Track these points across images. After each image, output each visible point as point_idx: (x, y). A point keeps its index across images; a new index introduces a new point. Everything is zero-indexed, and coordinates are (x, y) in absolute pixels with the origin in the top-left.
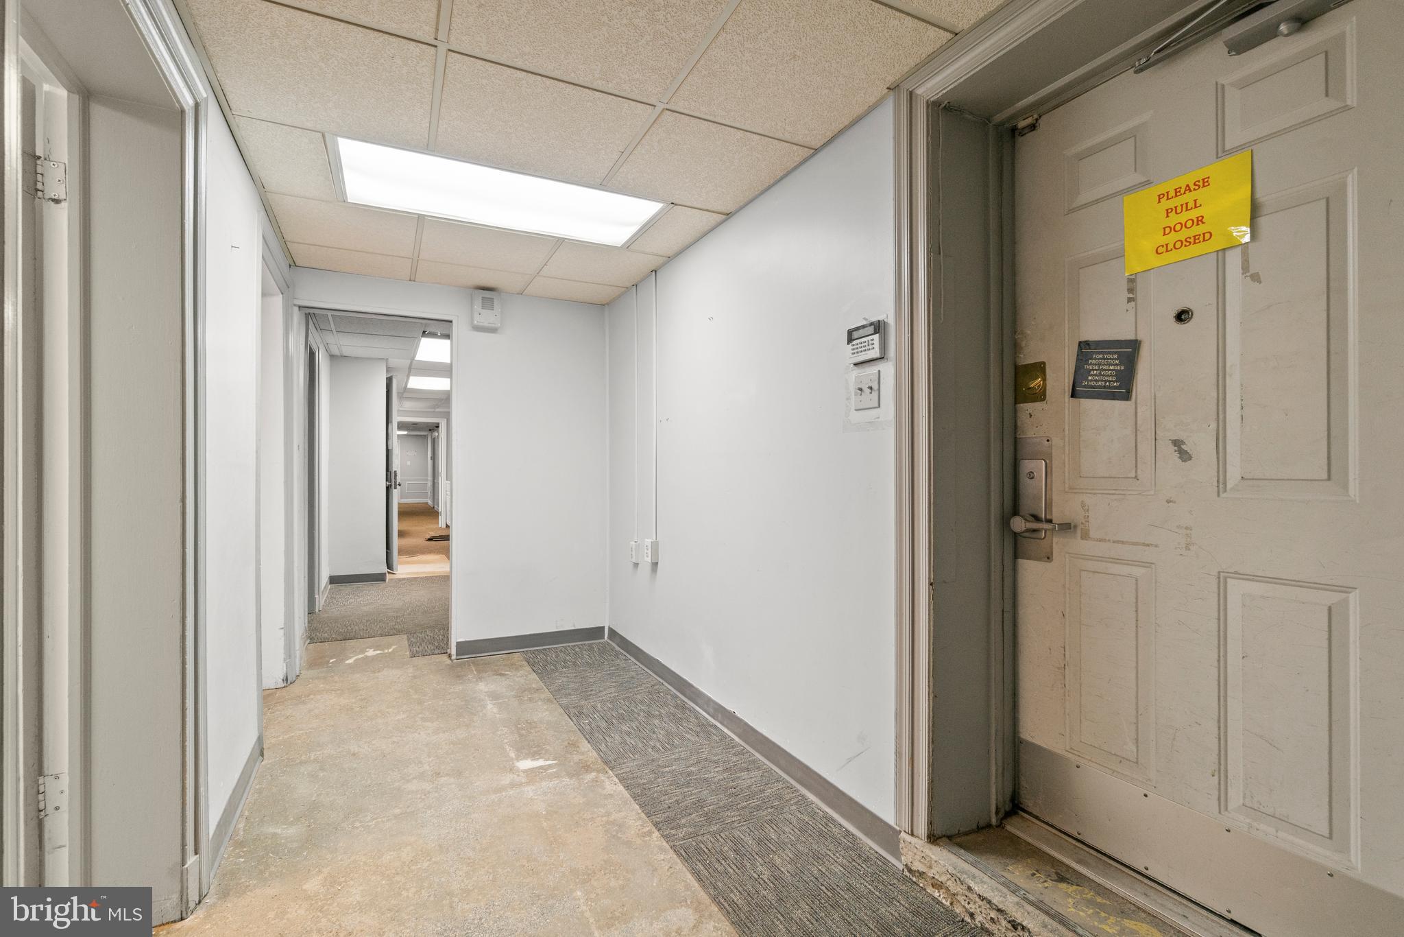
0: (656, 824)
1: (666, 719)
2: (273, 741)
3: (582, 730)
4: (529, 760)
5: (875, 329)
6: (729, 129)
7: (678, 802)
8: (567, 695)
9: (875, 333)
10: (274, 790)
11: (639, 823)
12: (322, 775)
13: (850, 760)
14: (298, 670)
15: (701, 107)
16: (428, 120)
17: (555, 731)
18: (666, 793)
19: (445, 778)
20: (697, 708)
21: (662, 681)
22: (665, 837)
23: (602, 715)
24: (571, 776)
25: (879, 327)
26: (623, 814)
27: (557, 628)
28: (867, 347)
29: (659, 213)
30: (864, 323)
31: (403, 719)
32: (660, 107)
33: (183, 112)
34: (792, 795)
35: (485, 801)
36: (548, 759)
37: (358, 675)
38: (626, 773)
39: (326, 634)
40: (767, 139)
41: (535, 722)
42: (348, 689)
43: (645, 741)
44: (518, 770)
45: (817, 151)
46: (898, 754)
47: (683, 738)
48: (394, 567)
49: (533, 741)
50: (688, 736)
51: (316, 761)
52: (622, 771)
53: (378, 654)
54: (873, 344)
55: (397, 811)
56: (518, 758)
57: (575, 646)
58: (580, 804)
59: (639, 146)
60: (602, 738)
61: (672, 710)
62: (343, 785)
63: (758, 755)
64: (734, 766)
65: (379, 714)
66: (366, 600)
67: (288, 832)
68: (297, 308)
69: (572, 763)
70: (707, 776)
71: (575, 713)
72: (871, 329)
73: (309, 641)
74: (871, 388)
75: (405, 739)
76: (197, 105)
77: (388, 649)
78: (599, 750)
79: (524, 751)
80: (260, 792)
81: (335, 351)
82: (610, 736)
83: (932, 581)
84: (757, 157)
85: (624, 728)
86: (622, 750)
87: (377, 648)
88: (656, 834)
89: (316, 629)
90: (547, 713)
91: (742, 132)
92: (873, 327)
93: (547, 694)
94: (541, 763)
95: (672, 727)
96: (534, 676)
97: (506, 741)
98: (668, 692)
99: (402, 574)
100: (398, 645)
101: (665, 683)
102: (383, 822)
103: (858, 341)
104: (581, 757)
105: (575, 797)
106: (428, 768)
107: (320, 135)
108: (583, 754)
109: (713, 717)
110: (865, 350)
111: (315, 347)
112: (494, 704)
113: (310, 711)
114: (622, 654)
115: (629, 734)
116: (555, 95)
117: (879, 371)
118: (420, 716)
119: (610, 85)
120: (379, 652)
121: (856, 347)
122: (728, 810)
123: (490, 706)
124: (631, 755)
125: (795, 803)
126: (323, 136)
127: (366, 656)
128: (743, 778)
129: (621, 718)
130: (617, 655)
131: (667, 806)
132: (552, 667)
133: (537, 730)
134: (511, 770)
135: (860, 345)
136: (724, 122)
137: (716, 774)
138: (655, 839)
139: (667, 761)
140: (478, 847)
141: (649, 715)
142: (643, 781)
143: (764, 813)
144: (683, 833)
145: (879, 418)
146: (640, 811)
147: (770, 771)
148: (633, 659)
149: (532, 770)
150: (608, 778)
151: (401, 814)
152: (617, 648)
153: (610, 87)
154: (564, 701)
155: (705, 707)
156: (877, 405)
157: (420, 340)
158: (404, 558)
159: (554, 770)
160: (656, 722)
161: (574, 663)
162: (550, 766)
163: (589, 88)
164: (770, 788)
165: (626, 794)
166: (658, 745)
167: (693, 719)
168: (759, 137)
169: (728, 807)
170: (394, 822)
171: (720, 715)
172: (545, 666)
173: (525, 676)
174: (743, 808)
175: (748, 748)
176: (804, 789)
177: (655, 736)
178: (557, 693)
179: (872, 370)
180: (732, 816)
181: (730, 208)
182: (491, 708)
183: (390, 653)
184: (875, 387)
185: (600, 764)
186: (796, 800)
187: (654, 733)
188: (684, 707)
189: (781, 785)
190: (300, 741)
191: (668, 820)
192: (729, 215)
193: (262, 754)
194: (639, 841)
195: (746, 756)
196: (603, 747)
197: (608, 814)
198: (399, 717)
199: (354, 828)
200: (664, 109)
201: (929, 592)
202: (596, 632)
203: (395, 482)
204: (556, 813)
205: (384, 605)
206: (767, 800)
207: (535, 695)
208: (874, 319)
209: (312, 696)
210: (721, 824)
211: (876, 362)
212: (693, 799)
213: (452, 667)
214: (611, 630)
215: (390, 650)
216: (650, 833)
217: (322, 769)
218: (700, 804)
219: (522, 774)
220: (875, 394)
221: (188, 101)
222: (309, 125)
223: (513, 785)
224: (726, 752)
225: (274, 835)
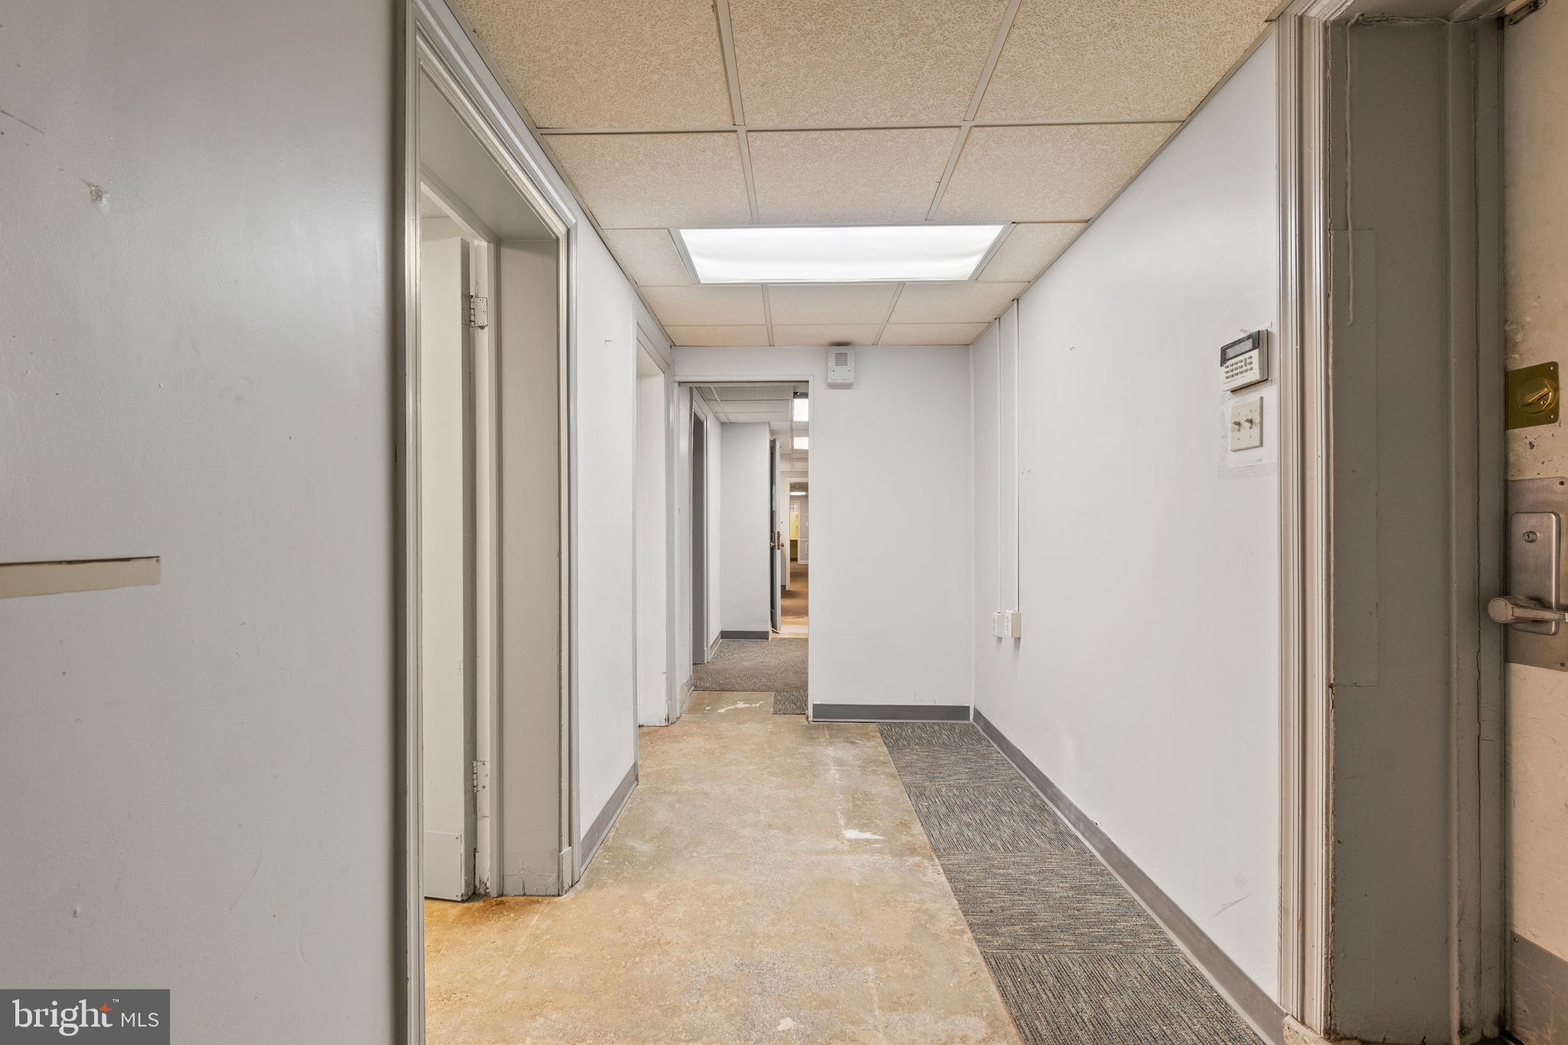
0: (971, 925)
1: (1017, 818)
2: (649, 770)
3: (918, 812)
4: (857, 830)
5: (1254, 344)
6: (1056, 127)
7: (1003, 909)
8: (912, 774)
9: (1254, 348)
10: (641, 810)
11: (955, 919)
12: (677, 806)
13: (1225, 907)
14: (678, 712)
15: (1013, 113)
16: (746, 197)
17: (890, 807)
18: (992, 896)
19: (775, 831)
20: (1059, 813)
21: (1024, 776)
22: (979, 941)
23: (945, 800)
24: (894, 855)
25: (1259, 340)
26: (938, 906)
27: (916, 701)
28: (1245, 368)
29: (1001, 237)
30: (1243, 335)
31: (753, 770)
32: (967, 125)
33: (558, 239)
34: (1153, 936)
35: (805, 860)
36: (875, 834)
37: (725, 724)
38: (953, 865)
39: (708, 685)
40: (1109, 126)
41: (872, 795)
42: (715, 735)
43: (984, 836)
44: (844, 838)
45: (1184, 123)
46: (1283, 909)
47: (1031, 842)
48: (778, 627)
49: (866, 812)
50: (1038, 841)
51: (676, 792)
52: (950, 862)
53: (746, 707)
54: (1251, 363)
55: (729, 851)
56: (847, 826)
57: (934, 723)
58: (895, 884)
59: (956, 172)
60: (937, 824)
61: (1028, 809)
62: (691, 818)
63: (1121, 881)
64: (1086, 886)
65: (734, 762)
66: (749, 657)
67: (643, 848)
68: (677, 384)
69: (898, 843)
70: (1047, 889)
71: (918, 794)
72: (1249, 344)
73: (693, 688)
74: (1251, 421)
75: (750, 788)
76: (568, 231)
77: (756, 703)
78: (930, 835)
79: (854, 821)
80: (630, 810)
81: (725, 420)
82: (947, 823)
83: (1332, 682)
84: (1103, 150)
85: (965, 818)
86: (955, 840)
87: (747, 701)
88: (969, 935)
89: (701, 679)
90: (888, 788)
91: (1073, 126)
92: (1251, 340)
93: (894, 770)
94: (867, 835)
95: (1022, 828)
96: (885, 749)
97: (839, 807)
98: (1028, 788)
99: (785, 634)
100: (765, 701)
101: (1027, 778)
102: (715, 857)
103: (1234, 361)
104: (910, 839)
105: (893, 877)
106: (763, 818)
107: (666, 230)
108: (913, 835)
109: (1074, 826)
110: (1242, 372)
111: (702, 417)
112: (837, 770)
113: (681, 750)
114: (985, 739)
115: (968, 825)
116: (853, 144)
117: (1262, 398)
118: (768, 770)
119: (905, 119)
120: (747, 705)
121: (1231, 368)
122: (1062, 931)
123: (833, 772)
124: (964, 848)
125: (1154, 947)
126: (668, 230)
127: (736, 708)
128: (1094, 901)
129: (965, 807)
130: (980, 740)
131: (989, 910)
132: (905, 743)
133: (872, 802)
134: (837, 836)
135: (1235, 366)
136: (1047, 122)
137: (1060, 890)
138: (966, 940)
139: (1004, 862)
140: (788, 900)
141: (998, 810)
142: (970, 877)
143: (1108, 947)
144: (999, 942)
145: (1261, 460)
146: (957, 907)
147: (1132, 902)
148: (996, 746)
149: (857, 841)
150: (933, 866)
151: (731, 854)
152: (982, 732)
153: (906, 121)
154: (908, 779)
155: (1067, 812)
156: (1258, 443)
157: (792, 401)
158: (790, 619)
159: (879, 846)
160: (1004, 819)
161: (929, 742)
162: (876, 841)
163: (885, 128)
164: (1126, 921)
165: (947, 886)
166: (999, 844)
167: (1049, 824)
168: (1099, 126)
169: (1062, 929)
170: (723, 859)
171: (1081, 825)
172: (897, 740)
173: (875, 747)
174: (1082, 934)
175: (1111, 869)
176: (1171, 932)
177: (998, 833)
178: (903, 769)
179: (1252, 397)
180: (1066, 940)
181: (1088, 213)
182: (833, 773)
183: (756, 708)
184: (1257, 419)
185: (928, 850)
186: (1158, 943)
187: (998, 829)
188: (1043, 809)
189: (1141, 921)
190: (667, 774)
191: (986, 925)
192: (1088, 222)
193: (637, 780)
194: (947, 937)
195: (1106, 878)
196: (936, 834)
197: (922, 901)
198: (751, 768)
199: (691, 856)
200: (971, 128)
201: (1328, 696)
202: (961, 712)
203: (779, 543)
204: (869, 887)
205: (762, 662)
206: (1117, 934)
207: (880, 769)
208: (1254, 330)
209: (685, 737)
210: (1048, 944)
211: (1259, 387)
212: (1022, 909)
213: (808, 728)
214: (976, 711)
215: (757, 705)
216: (962, 932)
217: (679, 801)
218: (1030, 916)
219: (846, 842)
220: (1256, 429)
221: (560, 229)
222: (656, 225)
223: (835, 851)
224: (1081, 869)
225: (633, 848)
